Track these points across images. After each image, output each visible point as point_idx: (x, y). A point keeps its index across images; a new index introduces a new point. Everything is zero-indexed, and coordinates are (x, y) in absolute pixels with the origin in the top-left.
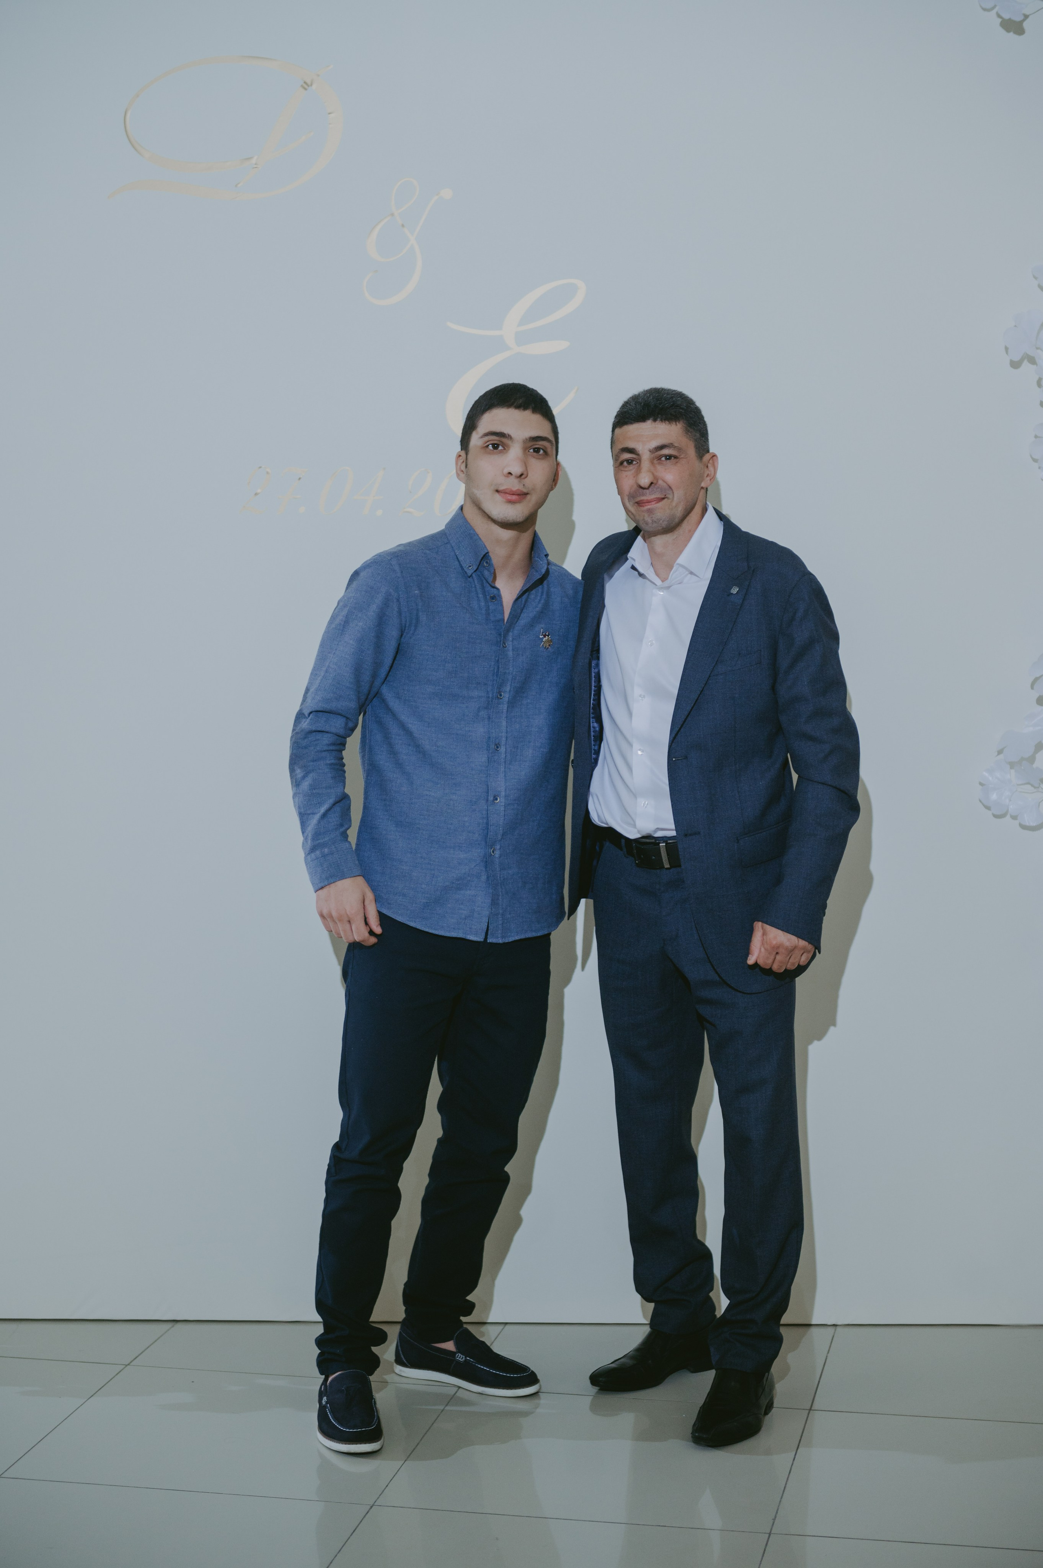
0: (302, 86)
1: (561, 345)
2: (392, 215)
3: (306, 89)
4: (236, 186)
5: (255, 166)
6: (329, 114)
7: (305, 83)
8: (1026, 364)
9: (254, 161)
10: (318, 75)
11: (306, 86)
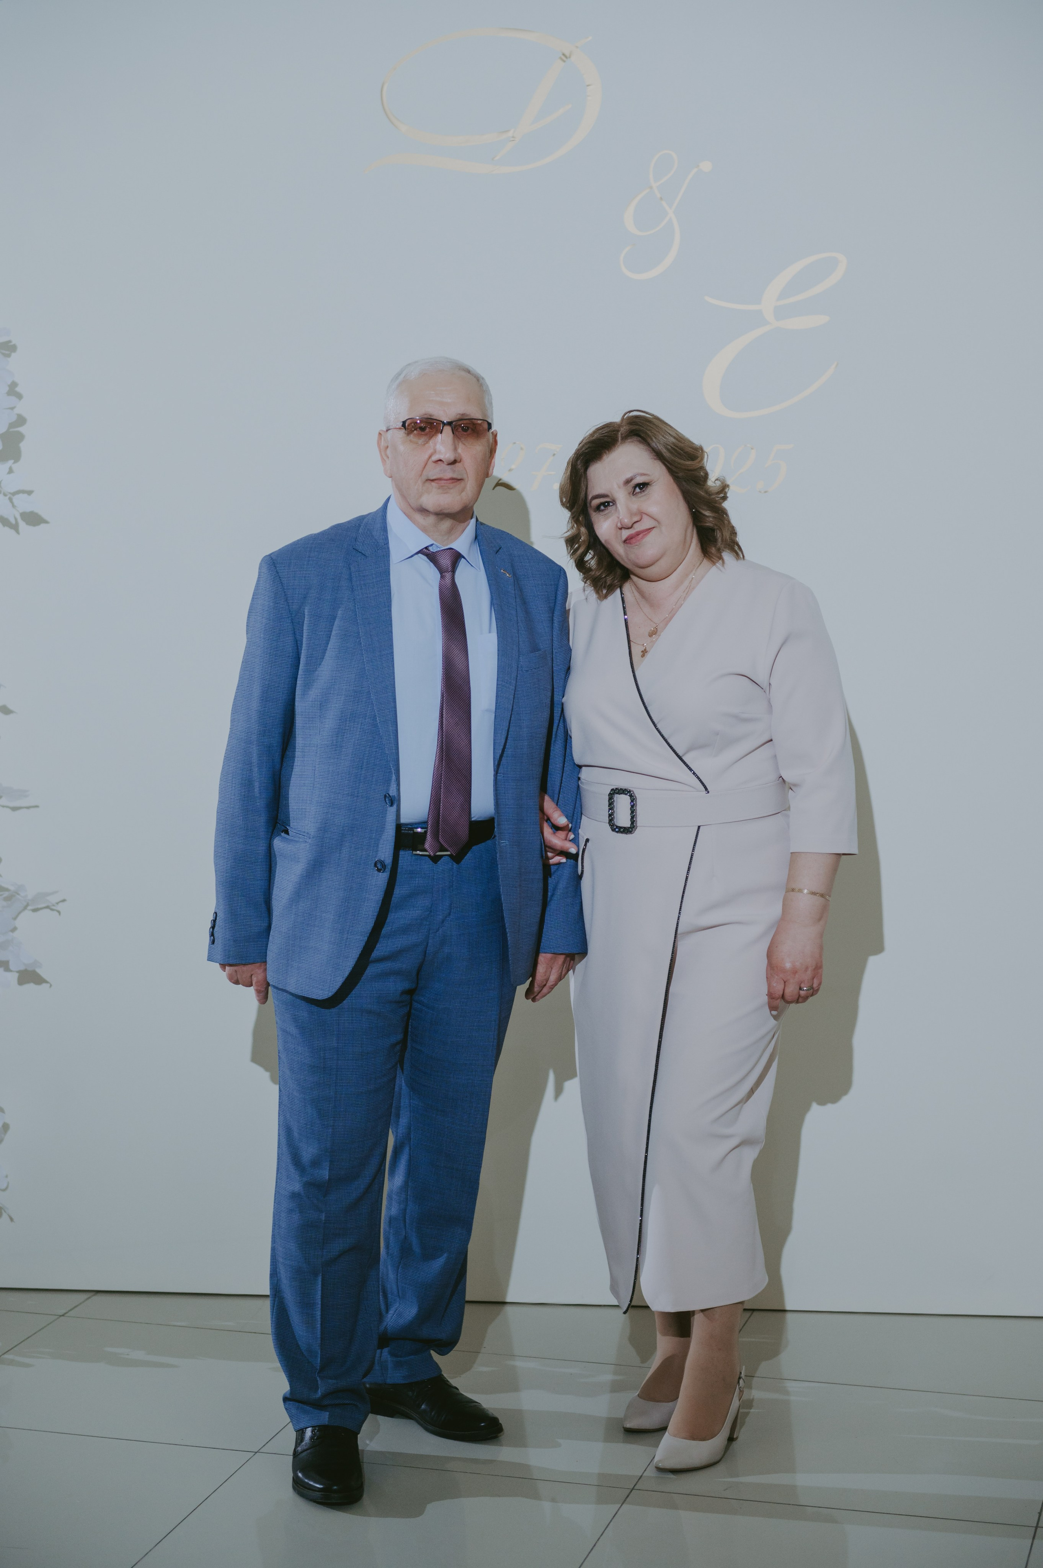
0: (561, 58)
1: (821, 320)
2: (651, 188)
3: (564, 61)
4: (493, 159)
5: (513, 139)
6: (587, 86)
7: (564, 55)
9: (510, 134)
10: (577, 47)
11: (565, 57)
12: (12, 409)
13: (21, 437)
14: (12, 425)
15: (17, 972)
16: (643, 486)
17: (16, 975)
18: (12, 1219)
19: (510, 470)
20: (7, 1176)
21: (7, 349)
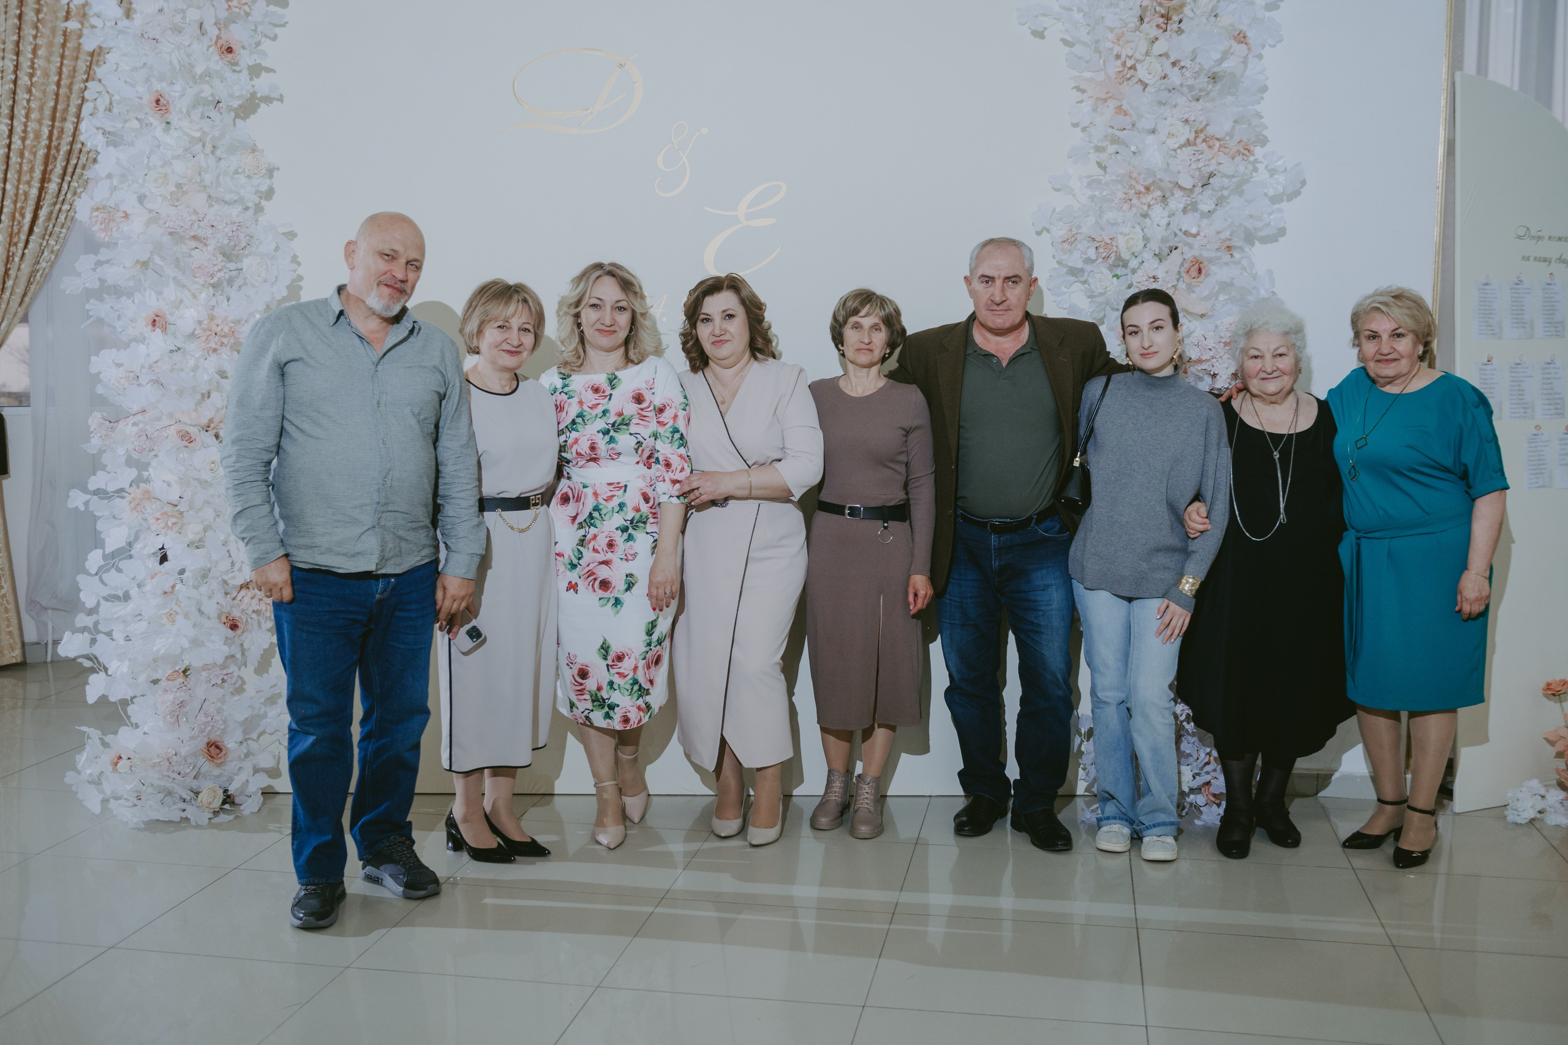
0: (619, 66)
1: (772, 221)
2: (672, 143)
3: (621, 68)
4: (579, 125)
5: (592, 114)
6: (635, 83)
7: (621, 64)
8: (1045, 233)
9: (590, 111)
10: (629, 60)
11: (621, 66)
12: (295, 271)
13: (301, 288)
14: (293, 281)
16: (731, 316)
21: (291, 235)
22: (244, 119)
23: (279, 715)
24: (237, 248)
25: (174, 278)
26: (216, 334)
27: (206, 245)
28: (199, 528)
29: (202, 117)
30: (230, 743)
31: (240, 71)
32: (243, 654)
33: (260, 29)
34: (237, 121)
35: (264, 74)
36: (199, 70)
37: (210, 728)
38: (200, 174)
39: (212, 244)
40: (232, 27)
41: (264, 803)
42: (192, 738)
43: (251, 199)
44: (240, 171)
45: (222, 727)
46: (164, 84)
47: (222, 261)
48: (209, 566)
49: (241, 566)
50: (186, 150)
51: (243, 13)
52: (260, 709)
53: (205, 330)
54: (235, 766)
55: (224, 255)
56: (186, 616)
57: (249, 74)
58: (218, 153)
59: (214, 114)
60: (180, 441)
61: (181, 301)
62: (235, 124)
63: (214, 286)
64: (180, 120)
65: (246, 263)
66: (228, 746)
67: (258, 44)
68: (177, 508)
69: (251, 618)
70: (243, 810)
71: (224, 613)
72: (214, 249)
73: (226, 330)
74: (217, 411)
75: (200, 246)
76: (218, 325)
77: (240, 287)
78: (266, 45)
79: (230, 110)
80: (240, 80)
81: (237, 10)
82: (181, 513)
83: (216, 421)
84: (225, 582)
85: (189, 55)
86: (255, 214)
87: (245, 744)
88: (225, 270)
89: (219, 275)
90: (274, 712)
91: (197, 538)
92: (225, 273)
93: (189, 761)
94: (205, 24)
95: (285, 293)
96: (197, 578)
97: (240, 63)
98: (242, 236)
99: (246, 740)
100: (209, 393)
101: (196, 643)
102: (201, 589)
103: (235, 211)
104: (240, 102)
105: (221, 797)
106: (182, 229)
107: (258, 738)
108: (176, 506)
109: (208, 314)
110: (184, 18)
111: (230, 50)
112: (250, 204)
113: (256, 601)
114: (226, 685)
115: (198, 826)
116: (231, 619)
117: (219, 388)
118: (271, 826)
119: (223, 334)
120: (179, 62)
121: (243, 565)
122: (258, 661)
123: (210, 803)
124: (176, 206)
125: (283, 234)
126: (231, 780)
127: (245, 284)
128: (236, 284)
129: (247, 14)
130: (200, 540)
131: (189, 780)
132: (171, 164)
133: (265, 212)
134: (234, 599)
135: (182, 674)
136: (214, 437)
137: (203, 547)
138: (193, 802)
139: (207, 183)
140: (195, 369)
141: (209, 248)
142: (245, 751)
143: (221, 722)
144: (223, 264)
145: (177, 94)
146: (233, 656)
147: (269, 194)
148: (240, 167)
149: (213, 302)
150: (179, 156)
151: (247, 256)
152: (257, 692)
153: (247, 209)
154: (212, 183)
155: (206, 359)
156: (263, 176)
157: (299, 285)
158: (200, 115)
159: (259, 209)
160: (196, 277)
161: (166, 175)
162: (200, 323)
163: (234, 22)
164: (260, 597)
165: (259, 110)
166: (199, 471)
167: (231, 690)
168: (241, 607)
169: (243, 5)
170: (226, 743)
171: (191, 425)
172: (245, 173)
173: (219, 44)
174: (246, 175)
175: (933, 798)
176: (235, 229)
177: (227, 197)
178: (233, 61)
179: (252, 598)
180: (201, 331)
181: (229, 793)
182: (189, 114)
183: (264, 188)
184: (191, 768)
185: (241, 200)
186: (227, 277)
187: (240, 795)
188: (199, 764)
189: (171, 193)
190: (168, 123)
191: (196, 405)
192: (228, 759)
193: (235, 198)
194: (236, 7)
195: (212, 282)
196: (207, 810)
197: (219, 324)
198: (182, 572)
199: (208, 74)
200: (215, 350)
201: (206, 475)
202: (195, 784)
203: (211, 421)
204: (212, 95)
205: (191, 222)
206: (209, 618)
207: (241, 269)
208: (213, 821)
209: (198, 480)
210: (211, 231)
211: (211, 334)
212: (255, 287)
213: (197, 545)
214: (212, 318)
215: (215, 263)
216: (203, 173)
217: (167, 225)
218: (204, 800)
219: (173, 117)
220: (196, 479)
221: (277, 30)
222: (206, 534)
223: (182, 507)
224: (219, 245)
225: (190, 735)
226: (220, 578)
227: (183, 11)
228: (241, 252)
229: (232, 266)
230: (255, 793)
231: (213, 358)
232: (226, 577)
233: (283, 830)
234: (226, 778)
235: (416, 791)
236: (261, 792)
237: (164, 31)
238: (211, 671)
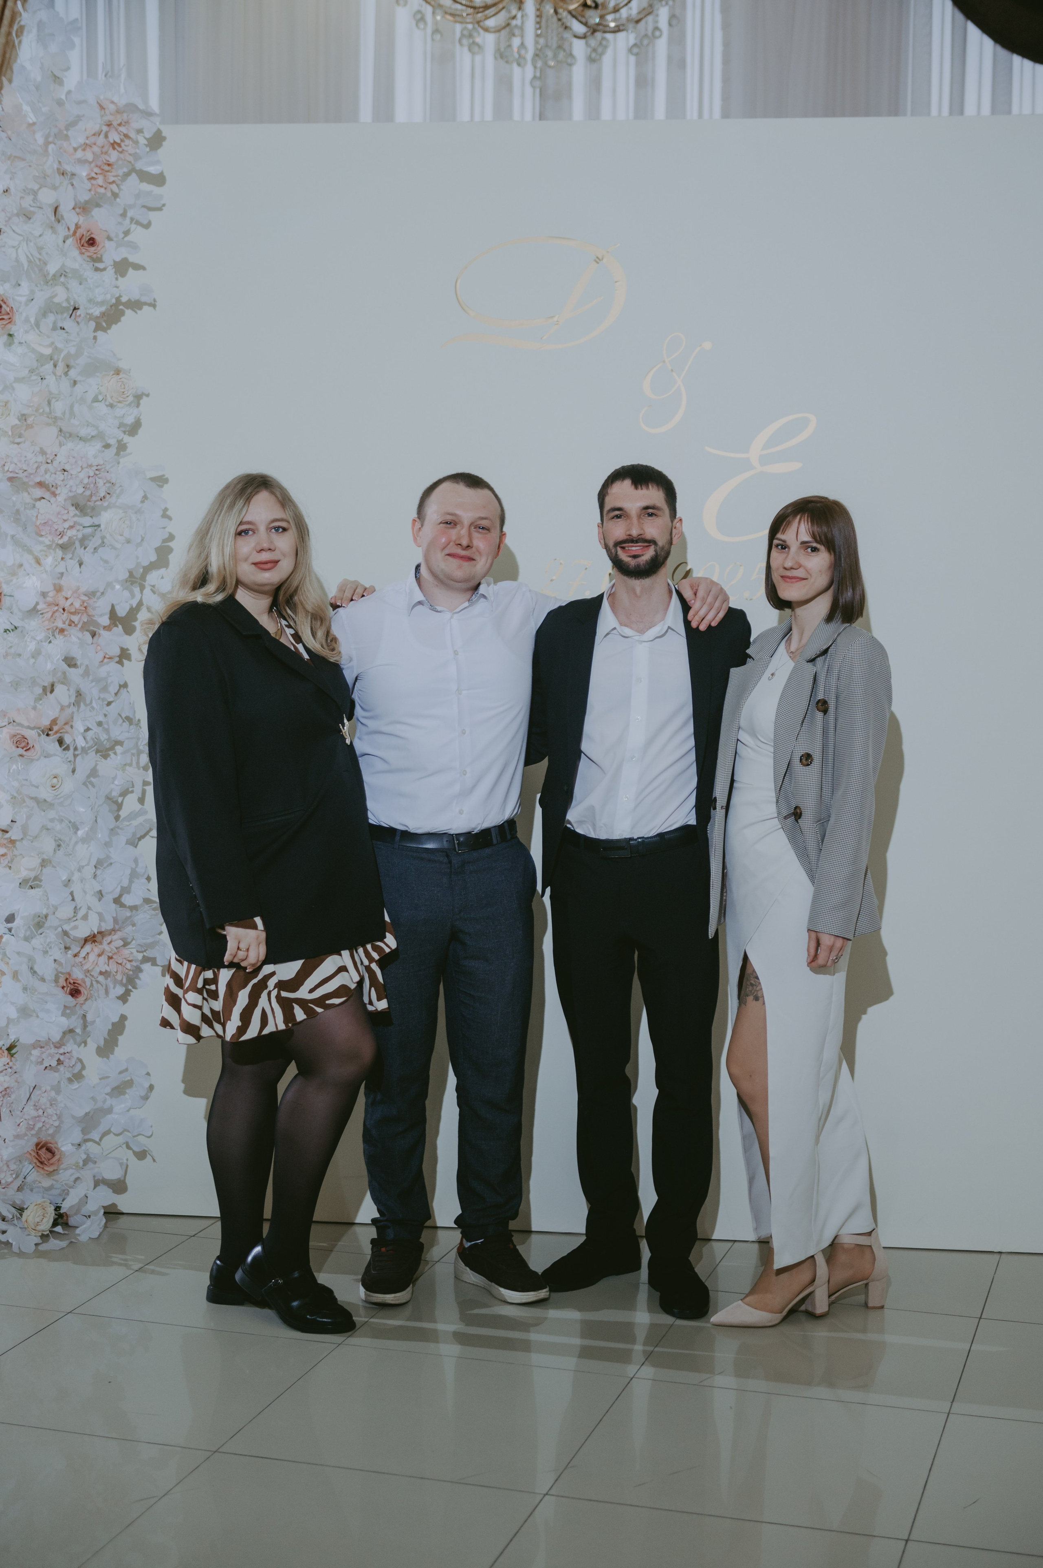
0: (595, 261)
1: (796, 466)
2: (664, 362)
3: (598, 263)
4: (541, 338)
5: (557, 323)
6: (616, 282)
7: (597, 258)
9: (556, 319)
10: (608, 252)
11: (598, 260)
12: (164, 528)
13: (170, 550)
14: (164, 541)
15: (161, 966)
17: (161, 968)
18: (154, 1161)
19: (552, 580)
20: (152, 1127)
21: (161, 481)
22: (104, 330)
23: (128, 1111)
24: (94, 498)
25: (13, 537)
26: (64, 610)
27: (54, 494)
28: (35, 862)
29: (54, 329)
30: (65, 1146)
31: (104, 269)
32: (85, 1026)
33: (130, 214)
34: (99, 334)
35: (131, 270)
36: (52, 268)
37: (39, 1125)
38: (49, 403)
39: (63, 494)
40: (96, 212)
41: (106, 1226)
42: (17, 1137)
43: (114, 434)
44: (100, 398)
45: (56, 1124)
46: (7, 286)
47: (75, 515)
48: (44, 913)
49: (87, 913)
50: (32, 371)
51: (109, 194)
52: (105, 1101)
53: (49, 605)
54: (71, 1176)
55: (76, 506)
56: (15, 975)
57: (116, 273)
58: (73, 373)
59: (69, 324)
60: (14, 747)
61: (21, 565)
62: (95, 338)
63: (63, 547)
64: (27, 332)
65: (105, 518)
66: (63, 1149)
67: (127, 233)
68: (7, 836)
69: (98, 982)
70: (79, 1235)
71: (62, 973)
72: (65, 500)
73: (77, 604)
74: (62, 709)
75: (47, 495)
76: (67, 599)
77: (95, 549)
78: (138, 234)
79: (90, 319)
80: (104, 281)
81: (102, 190)
82: (12, 842)
83: (60, 722)
84: (66, 933)
85: (40, 249)
86: (118, 454)
87: (83, 1147)
88: (78, 527)
89: (70, 533)
90: (123, 1106)
91: (32, 875)
92: (78, 531)
93: (13, 1167)
94: (61, 209)
95: (153, 557)
96: (29, 927)
97: (104, 259)
98: (100, 483)
99: (86, 1141)
100: (53, 685)
101: (25, 1012)
102: (34, 941)
103: (92, 450)
104: (103, 309)
105: (51, 1215)
106: (25, 474)
107: (101, 1139)
108: (7, 832)
109: (55, 585)
110: (35, 200)
111: (92, 242)
112: (113, 442)
113: (104, 959)
114: (61, 1068)
115: (21, 1254)
116: (72, 982)
117: (65, 680)
118: (117, 1258)
119: (73, 610)
120: (27, 257)
121: (90, 911)
122: (105, 1039)
123: (38, 1224)
124: (18, 444)
125: (153, 479)
126: (65, 1194)
127: (103, 544)
128: (91, 545)
129: (115, 195)
130: (36, 878)
131: (11, 1192)
132: (13, 389)
133: (128, 451)
134: (75, 956)
135: (6, 1052)
136: (57, 743)
137: (39, 886)
138: (16, 1222)
139: (59, 414)
140: (36, 654)
141: (60, 499)
142: (84, 1157)
143: (55, 1118)
144: (76, 519)
145: (23, 299)
146: (71, 1031)
147: (134, 429)
148: (100, 394)
149: (61, 568)
150: (23, 378)
151: (106, 509)
152: (100, 1079)
153: (107, 446)
154: (64, 413)
155: (50, 642)
156: (129, 405)
157: (168, 546)
158: (51, 326)
159: (122, 447)
160: (42, 536)
161: (6, 403)
162: (44, 595)
163: (98, 205)
164: (110, 955)
165: (123, 319)
166: (37, 787)
167: (69, 1075)
168: (85, 967)
169: (110, 183)
170: (60, 1145)
171: (29, 727)
172: (106, 400)
173: (78, 235)
174: (107, 403)
175: (1003, 1256)
176: (92, 474)
177: (84, 432)
178: (95, 256)
179: (99, 955)
180: (44, 606)
181: (62, 1211)
182: (37, 325)
183: (130, 420)
184: (14, 1176)
185: (100, 436)
186: (80, 536)
187: (76, 1214)
188: (25, 1171)
189: (13, 427)
190: (10, 335)
191: (35, 702)
192: (62, 1166)
193: (94, 433)
194: (102, 187)
195: (61, 542)
196: (33, 1233)
197: (69, 596)
198: (10, 919)
199: (62, 273)
200: (62, 631)
201: (45, 793)
202: (18, 1198)
203: (54, 722)
204: (67, 300)
205: (36, 465)
206: (43, 980)
207: (99, 526)
208: (41, 1248)
209: (35, 799)
210: (62, 477)
211: (57, 610)
212: (115, 549)
213: (30, 883)
214: (58, 589)
215: (65, 517)
216: (53, 401)
217: (6, 468)
218: (30, 1219)
219: (18, 329)
220: (32, 798)
221: (153, 215)
222: (44, 870)
223: (14, 834)
224: (71, 494)
225: (15, 1134)
226: (60, 929)
227: (35, 193)
228: (99, 503)
229: (87, 521)
230: (96, 1213)
231: (59, 640)
232: (66, 927)
233: (130, 1263)
234: (57, 1192)
235: (314, 1220)
236: (102, 1211)
237: (10, 218)
238: (43, 1049)
